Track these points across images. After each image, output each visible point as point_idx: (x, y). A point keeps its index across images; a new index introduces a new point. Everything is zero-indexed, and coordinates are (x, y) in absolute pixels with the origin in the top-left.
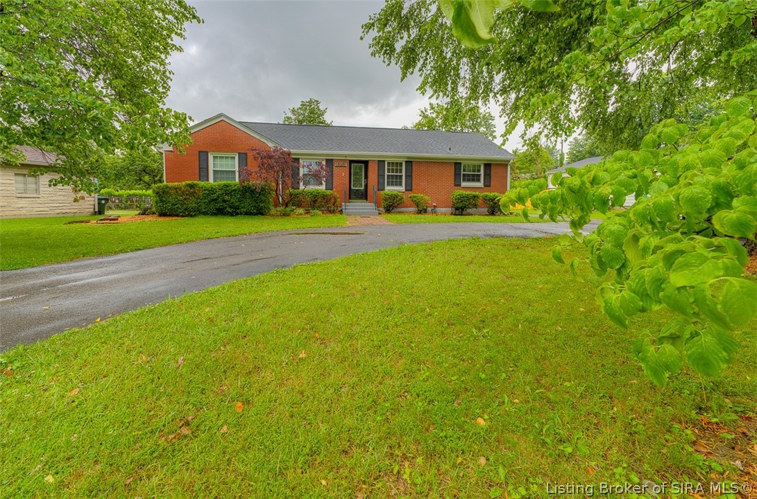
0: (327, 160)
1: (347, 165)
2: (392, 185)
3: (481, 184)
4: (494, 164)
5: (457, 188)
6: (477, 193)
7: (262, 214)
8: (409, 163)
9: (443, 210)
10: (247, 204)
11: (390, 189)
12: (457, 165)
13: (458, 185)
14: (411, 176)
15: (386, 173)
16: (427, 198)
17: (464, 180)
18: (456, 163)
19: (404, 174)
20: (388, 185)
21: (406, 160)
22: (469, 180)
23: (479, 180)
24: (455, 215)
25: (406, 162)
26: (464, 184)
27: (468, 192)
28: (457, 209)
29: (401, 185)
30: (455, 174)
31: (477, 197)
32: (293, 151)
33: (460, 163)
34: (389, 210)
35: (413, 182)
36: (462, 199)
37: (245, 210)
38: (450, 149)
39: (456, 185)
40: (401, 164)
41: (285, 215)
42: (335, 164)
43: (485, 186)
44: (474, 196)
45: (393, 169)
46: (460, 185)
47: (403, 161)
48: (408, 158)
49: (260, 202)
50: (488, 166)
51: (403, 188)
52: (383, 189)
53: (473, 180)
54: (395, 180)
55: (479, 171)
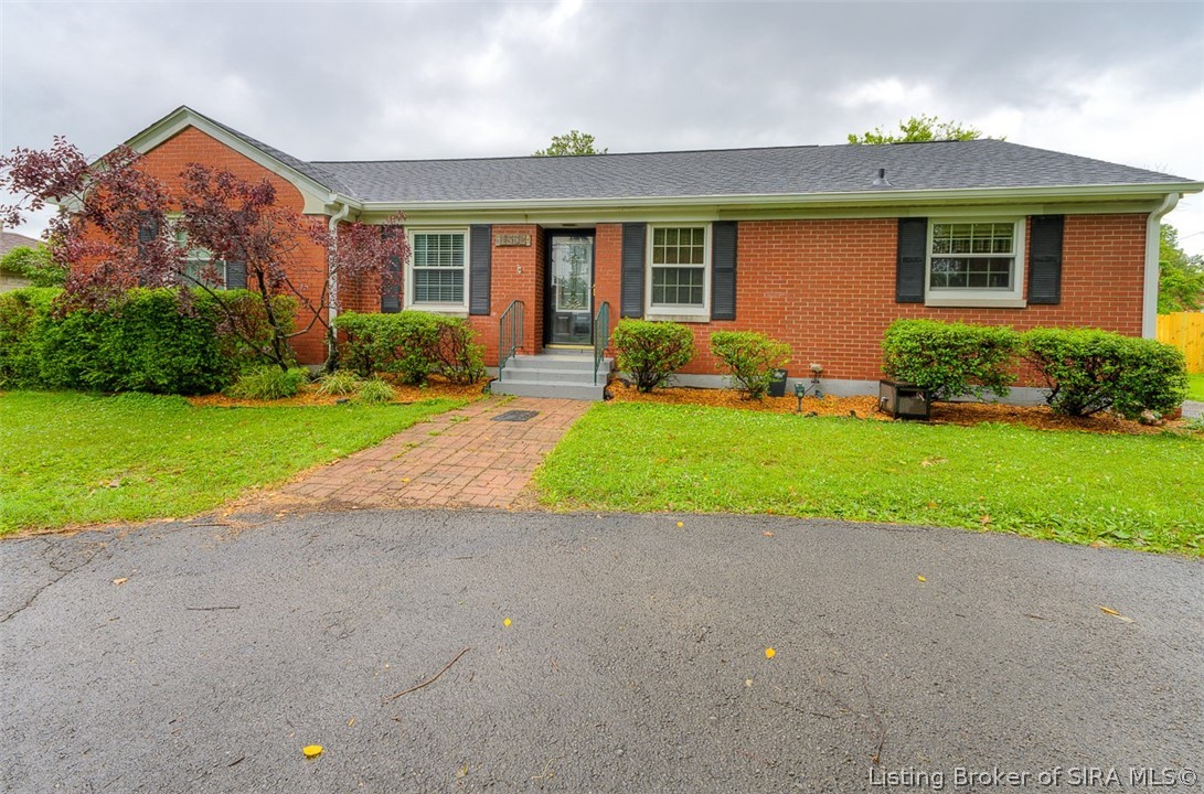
0: (474, 228)
1: (530, 239)
2: (671, 300)
3: (1015, 295)
4: (1074, 217)
5: (907, 309)
6: (1004, 331)
7: (204, 391)
8: (727, 229)
9: (850, 386)
10: (150, 358)
11: (660, 314)
12: (910, 227)
13: (909, 295)
14: (733, 271)
15: (650, 264)
16: (774, 346)
17: (938, 281)
18: (903, 222)
19: (707, 264)
20: (656, 299)
21: (717, 219)
22: (956, 282)
23: (1003, 281)
24: (897, 415)
25: (715, 224)
26: (934, 296)
27: (958, 327)
28: (904, 392)
29: (698, 299)
30: (902, 262)
31: (1007, 345)
32: (372, 205)
33: (924, 221)
34: (647, 383)
35: (740, 291)
36: (928, 351)
37: (140, 376)
38: (882, 174)
39: (901, 300)
40: (699, 232)
41: (279, 394)
42: (498, 239)
43: (1032, 300)
44: (990, 344)
45: (671, 251)
46: (920, 300)
47: (705, 221)
48: (722, 210)
49: (184, 352)
50: (1048, 227)
51: (702, 312)
52: (640, 315)
53: (978, 282)
54: (680, 287)
55: (1004, 245)
